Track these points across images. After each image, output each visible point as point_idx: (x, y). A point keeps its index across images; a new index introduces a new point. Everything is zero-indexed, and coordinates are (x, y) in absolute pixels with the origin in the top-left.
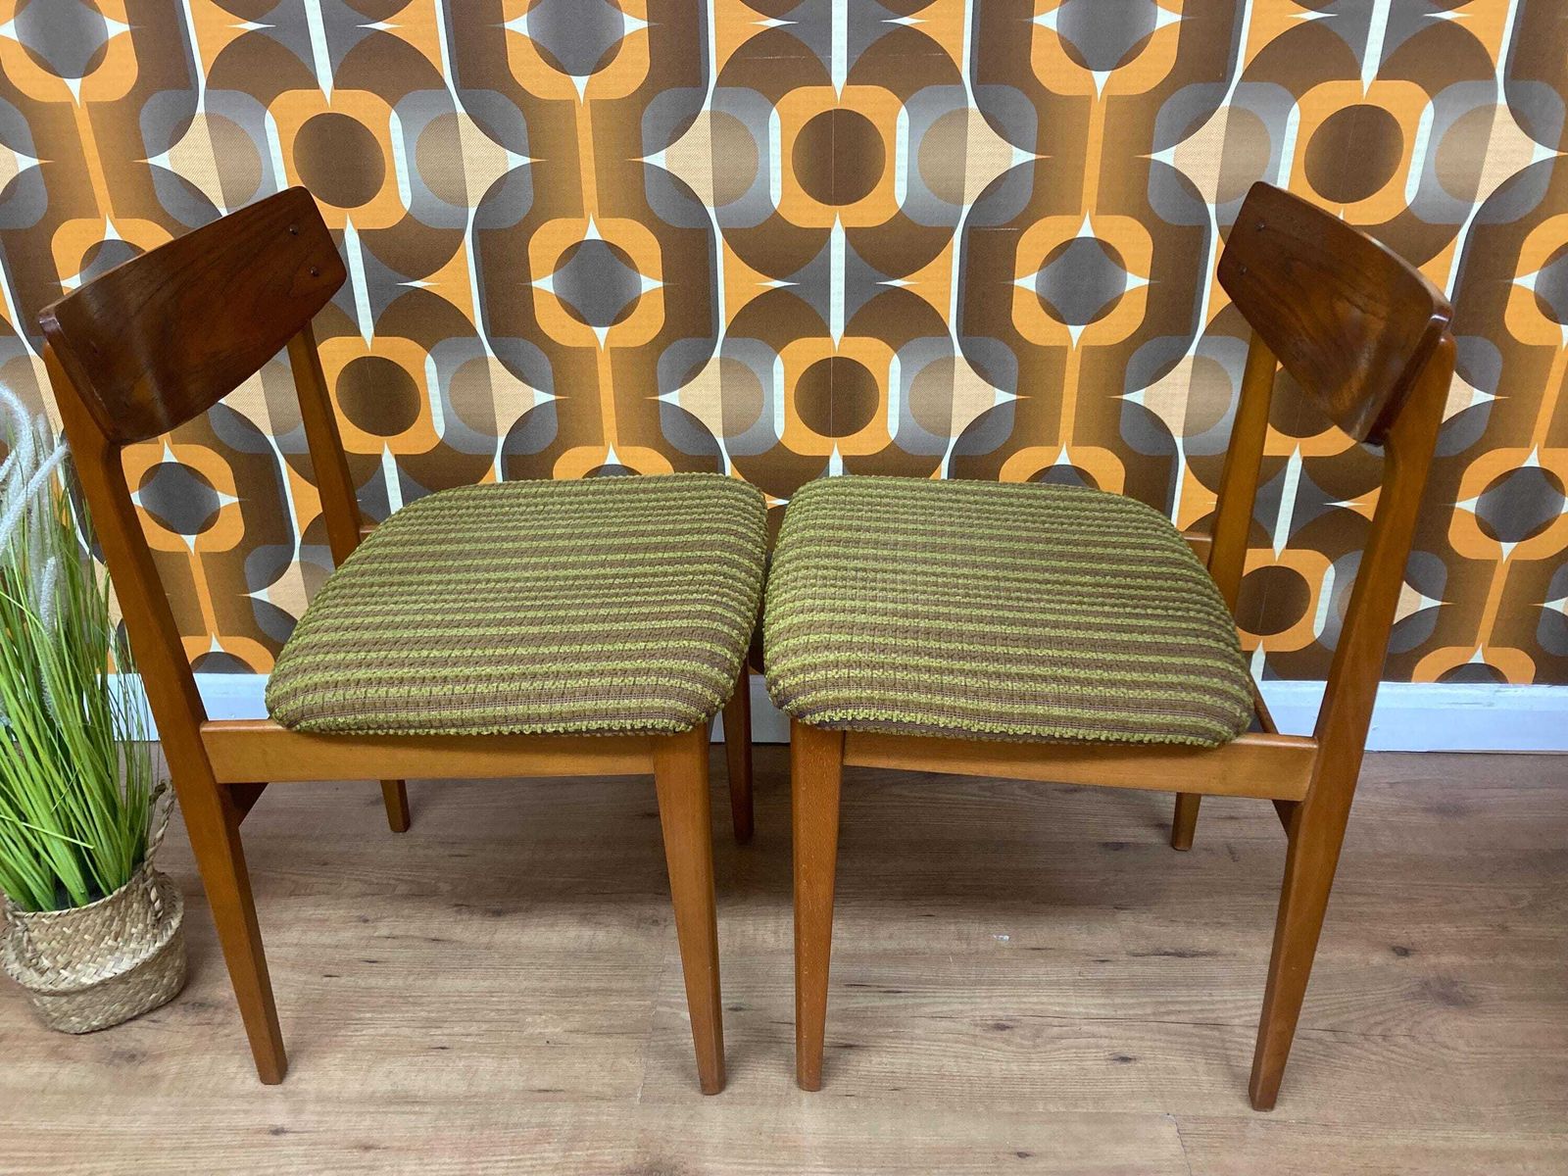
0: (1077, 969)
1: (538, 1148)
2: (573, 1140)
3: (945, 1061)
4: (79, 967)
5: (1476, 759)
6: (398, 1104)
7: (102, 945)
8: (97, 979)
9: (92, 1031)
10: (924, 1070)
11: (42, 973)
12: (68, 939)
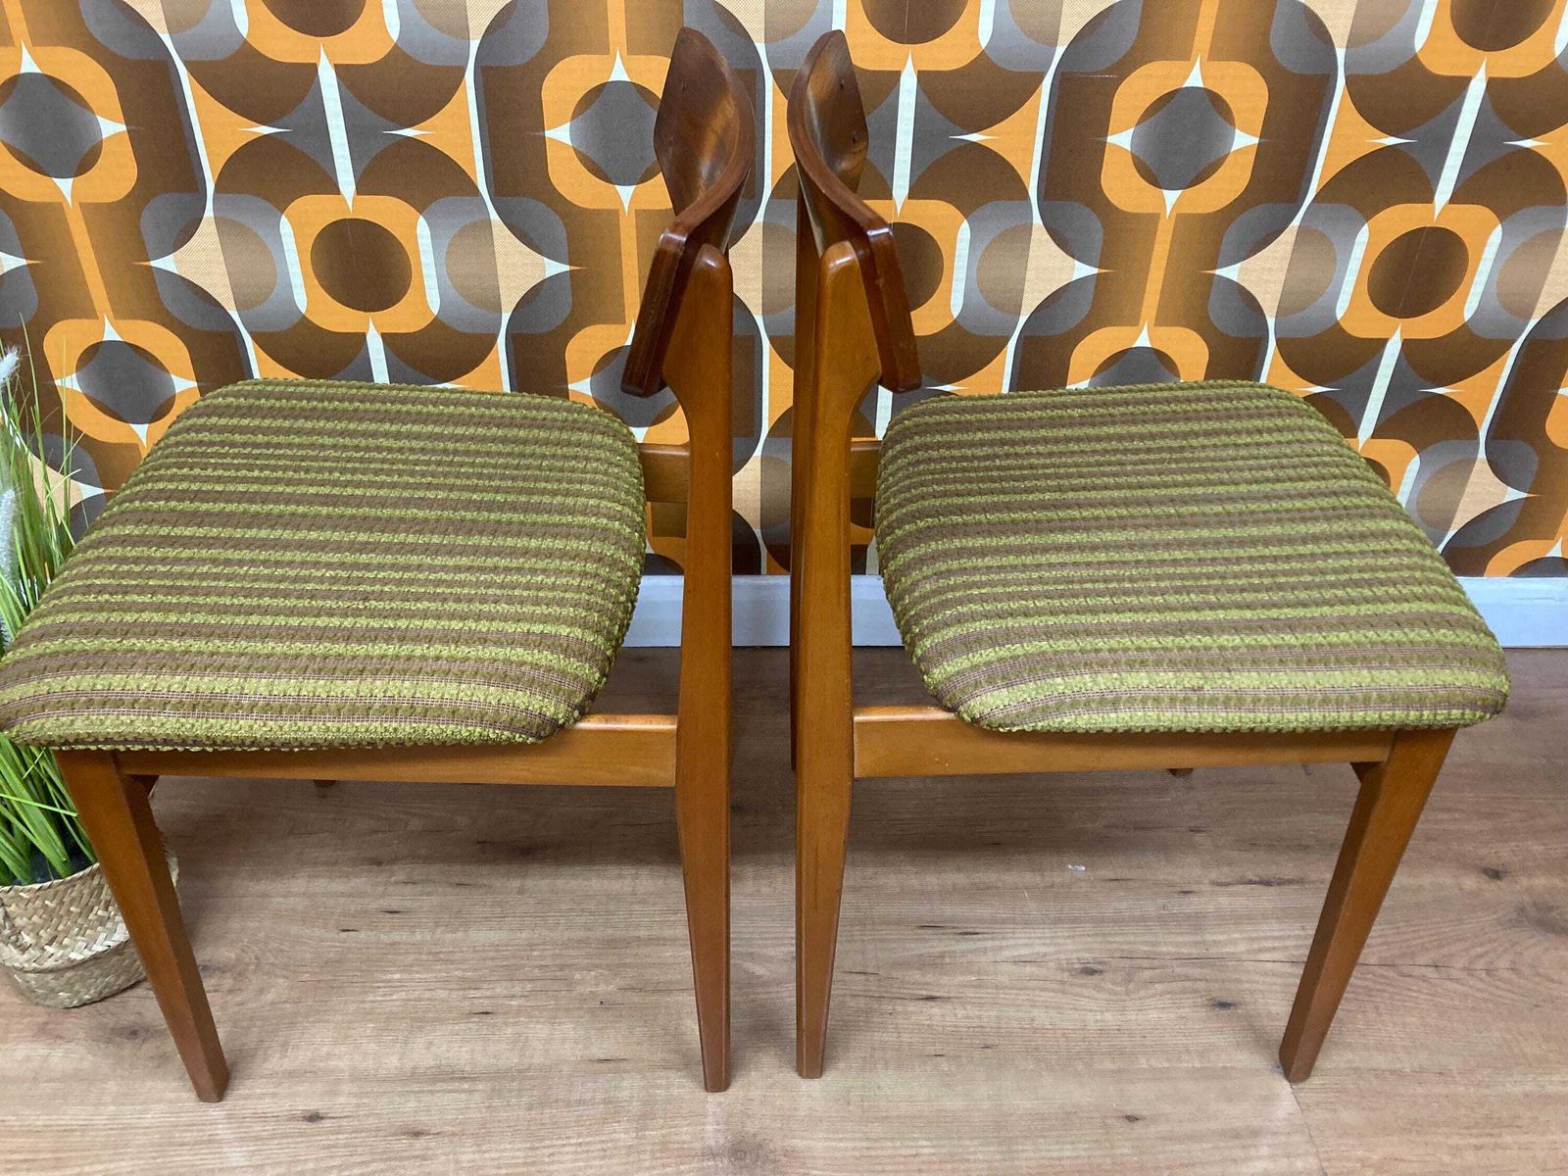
0: (1160, 902)
1: (607, 1129)
2: (644, 1118)
3: (1035, 1012)
4: (66, 941)
5: (1540, 654)
6: (443, 1081)
7: (91, 917)
8: (88, 954)
9: (84, 1005)
10: (1015, 1024)
11: (23, 949)
12: (51, 913)
